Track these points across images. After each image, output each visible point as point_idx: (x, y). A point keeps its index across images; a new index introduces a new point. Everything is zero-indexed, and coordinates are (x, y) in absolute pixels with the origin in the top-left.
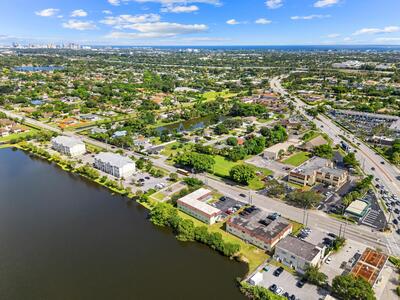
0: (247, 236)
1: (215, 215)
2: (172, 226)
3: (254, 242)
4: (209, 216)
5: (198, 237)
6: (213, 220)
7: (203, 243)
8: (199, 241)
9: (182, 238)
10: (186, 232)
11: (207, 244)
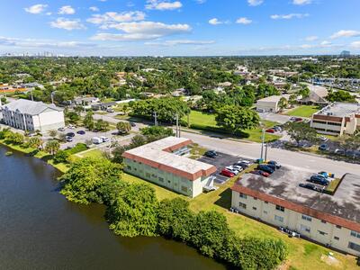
0: (293, 219)
1: (203, 174)
2: (106, 202)
3: (314, 235)
4: (189, 178)
5: (165, 225)
6: (198, 187)
7: (178, 239)
8: (169, 235)
9: (126, 229)
10: (136, 213)
11: (190, 243)
